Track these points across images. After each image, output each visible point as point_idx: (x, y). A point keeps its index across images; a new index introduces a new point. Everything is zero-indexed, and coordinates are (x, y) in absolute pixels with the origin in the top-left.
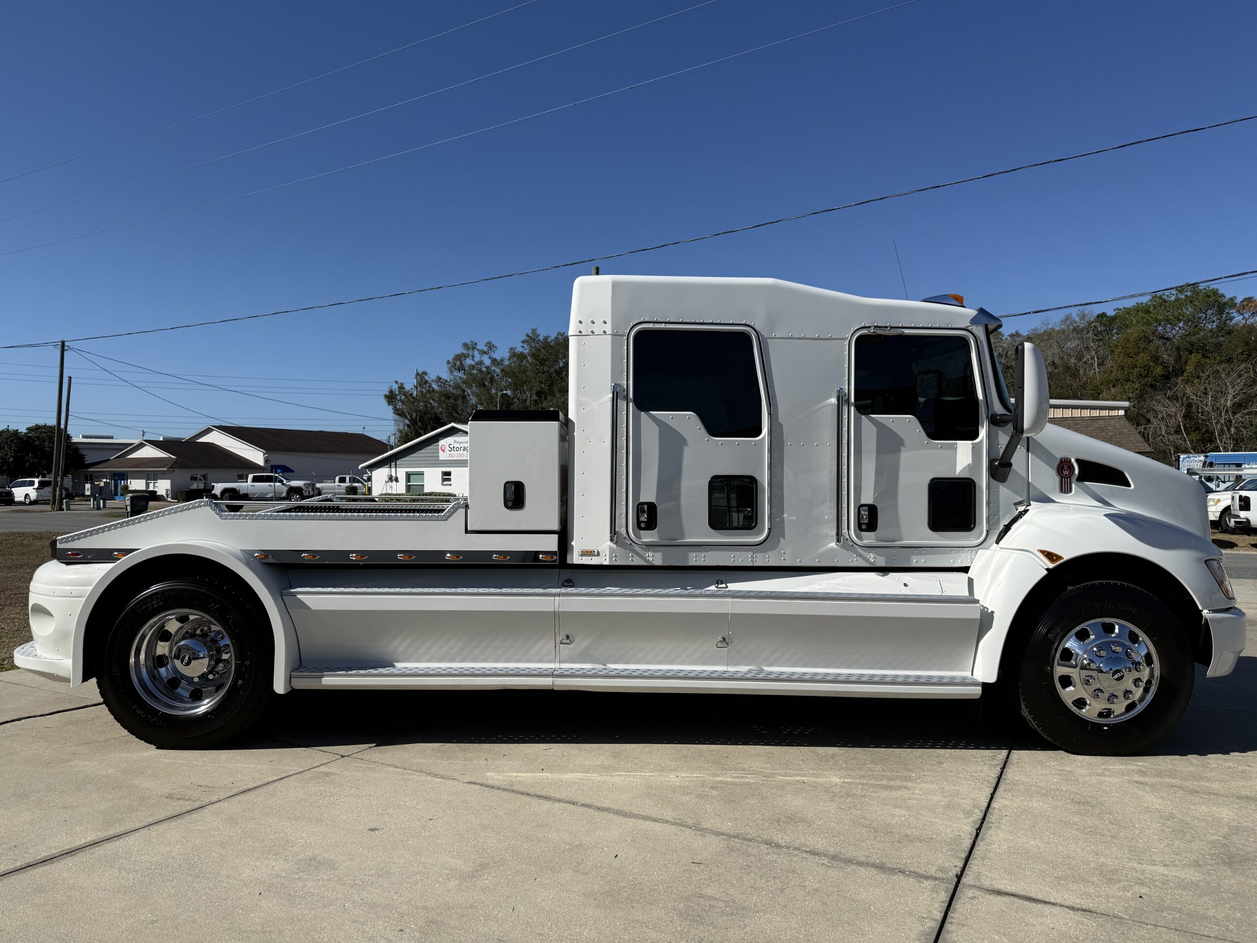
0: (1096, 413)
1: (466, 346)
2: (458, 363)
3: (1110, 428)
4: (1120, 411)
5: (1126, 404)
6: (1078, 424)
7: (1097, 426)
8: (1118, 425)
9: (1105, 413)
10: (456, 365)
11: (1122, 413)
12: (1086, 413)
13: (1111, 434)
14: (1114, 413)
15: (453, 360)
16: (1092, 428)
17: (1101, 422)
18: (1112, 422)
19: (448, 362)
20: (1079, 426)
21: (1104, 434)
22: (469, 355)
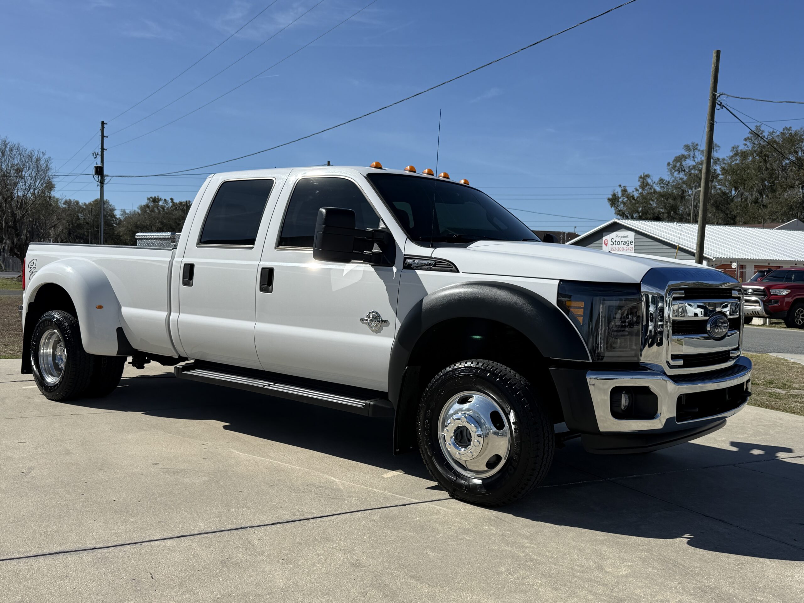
1: (687, 148)
2: (678, 165)
10: (676, 166)
15: (673, 161)
19: (669, 164)
22: (689, 156)
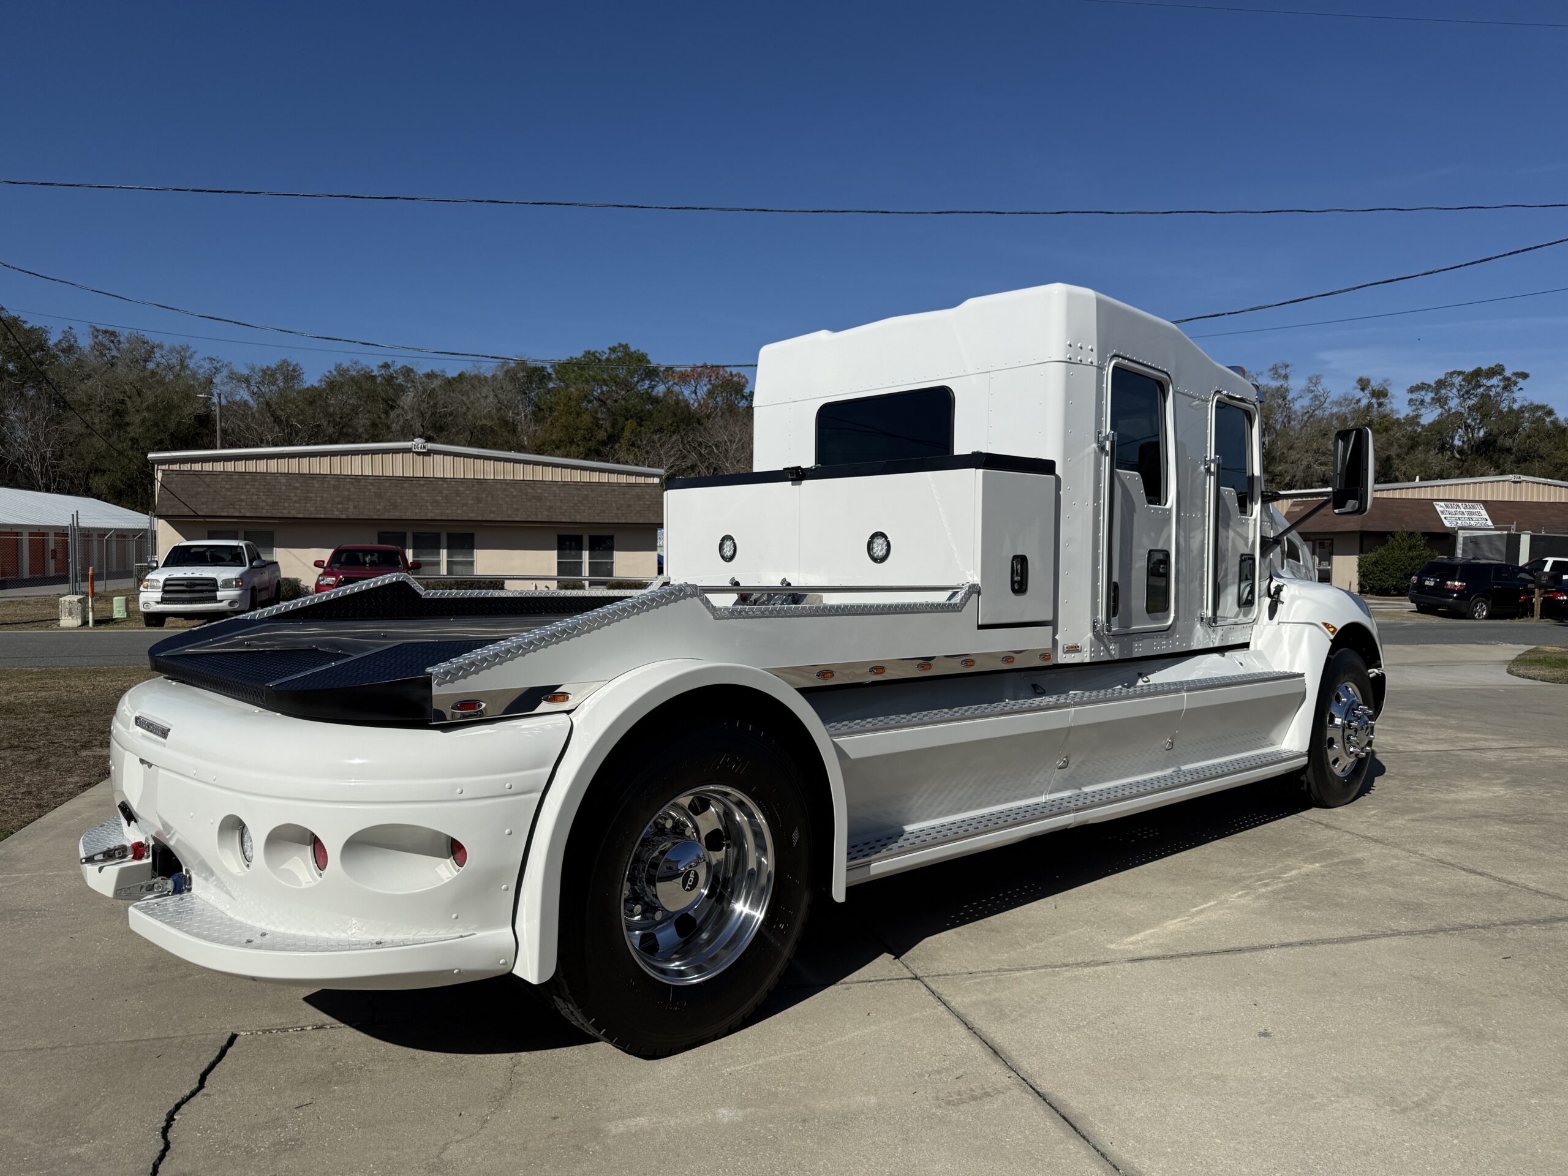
0: (632, 480)
3: (647, 497)
4: (655, 479)
5: (661, 471)
6: (614, 490)
7: (634, 493)
8: (654, 494)
9: (641, 480)
11: (656, 480)
12: (623, 479)
13: (648, 503)
14: (650, 480)
16: (629, 496)
17: (638, 490)
18: (649, 490)
20: (616, 493)
21: (641, 503)
